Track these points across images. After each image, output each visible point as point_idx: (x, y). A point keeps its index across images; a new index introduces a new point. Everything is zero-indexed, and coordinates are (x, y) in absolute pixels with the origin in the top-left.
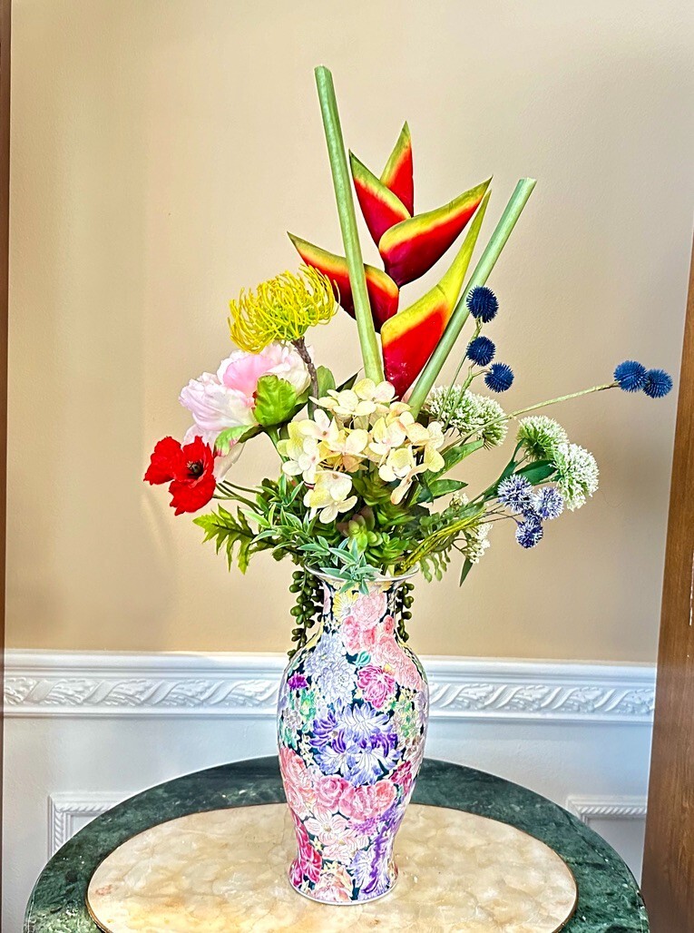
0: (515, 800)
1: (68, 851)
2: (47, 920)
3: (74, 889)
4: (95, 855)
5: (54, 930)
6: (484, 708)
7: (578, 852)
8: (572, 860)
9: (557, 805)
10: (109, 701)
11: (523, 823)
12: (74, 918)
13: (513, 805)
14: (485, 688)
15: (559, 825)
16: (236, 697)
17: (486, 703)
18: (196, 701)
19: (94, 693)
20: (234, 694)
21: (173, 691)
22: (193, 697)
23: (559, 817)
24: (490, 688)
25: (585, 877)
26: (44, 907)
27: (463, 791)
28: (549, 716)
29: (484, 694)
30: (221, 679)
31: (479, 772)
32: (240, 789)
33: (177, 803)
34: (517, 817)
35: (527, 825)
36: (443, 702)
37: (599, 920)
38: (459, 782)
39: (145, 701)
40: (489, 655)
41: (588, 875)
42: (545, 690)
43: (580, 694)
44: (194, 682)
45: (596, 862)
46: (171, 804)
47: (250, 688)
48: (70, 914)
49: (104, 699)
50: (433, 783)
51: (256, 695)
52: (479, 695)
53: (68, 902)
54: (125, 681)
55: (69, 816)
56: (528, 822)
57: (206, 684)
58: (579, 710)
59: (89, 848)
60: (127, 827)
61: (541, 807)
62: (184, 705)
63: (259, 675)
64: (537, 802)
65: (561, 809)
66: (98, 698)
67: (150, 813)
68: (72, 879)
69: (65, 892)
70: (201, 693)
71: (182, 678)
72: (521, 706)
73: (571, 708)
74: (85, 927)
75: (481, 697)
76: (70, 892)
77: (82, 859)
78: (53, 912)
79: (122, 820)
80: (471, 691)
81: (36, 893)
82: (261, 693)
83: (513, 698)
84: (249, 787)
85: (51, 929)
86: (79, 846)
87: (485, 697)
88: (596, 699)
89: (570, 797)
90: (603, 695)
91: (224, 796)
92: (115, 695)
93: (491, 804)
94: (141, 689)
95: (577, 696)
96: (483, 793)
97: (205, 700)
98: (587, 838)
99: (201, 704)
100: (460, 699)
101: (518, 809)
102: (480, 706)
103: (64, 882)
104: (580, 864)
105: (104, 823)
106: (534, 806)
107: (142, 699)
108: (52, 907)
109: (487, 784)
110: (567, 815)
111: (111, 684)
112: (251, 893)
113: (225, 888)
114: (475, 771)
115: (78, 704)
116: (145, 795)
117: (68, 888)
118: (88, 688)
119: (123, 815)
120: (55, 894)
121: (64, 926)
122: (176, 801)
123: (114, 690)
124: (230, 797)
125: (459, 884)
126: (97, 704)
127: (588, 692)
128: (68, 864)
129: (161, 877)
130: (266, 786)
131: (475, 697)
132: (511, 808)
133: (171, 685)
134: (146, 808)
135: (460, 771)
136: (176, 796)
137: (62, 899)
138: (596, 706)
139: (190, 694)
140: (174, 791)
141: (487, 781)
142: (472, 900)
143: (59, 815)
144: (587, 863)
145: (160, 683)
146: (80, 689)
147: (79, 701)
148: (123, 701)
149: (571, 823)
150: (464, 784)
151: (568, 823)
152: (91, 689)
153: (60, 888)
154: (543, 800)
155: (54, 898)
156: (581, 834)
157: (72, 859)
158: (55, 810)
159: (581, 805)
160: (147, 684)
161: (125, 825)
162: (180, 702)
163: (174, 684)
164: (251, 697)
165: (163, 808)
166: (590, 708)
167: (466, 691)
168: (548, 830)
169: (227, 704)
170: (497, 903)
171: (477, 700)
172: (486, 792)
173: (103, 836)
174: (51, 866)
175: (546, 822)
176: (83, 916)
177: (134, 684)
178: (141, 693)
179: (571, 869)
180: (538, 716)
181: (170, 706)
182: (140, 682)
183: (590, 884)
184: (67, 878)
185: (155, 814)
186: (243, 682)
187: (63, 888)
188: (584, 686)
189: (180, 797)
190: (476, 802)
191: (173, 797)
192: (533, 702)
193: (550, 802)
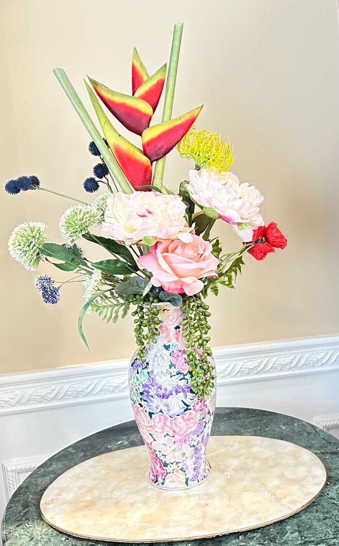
0: (282, 423)
1: (21, 491)
2: (15, 531)
3: (28, 511)
4: (37, 491)
5: (20, 535)
6: (258, 373)
7: (321, 447)
8: (319, 452)
9: (307, 423)
10: (31, 401)
11: (288, 436)
12: (31, 527)
13: (281, 426)
14: (257, 361)
15: (309, 434)
16: (108, 388)
17: (259, 370)
18: (85, 394)
19: (21, 398)
20: (106, 386)
21: (69, 390)
22: (82, 391)
23: (309, 428)
24: (260, 360)
25: (327, 460)
26: (12, 524)
27: (251, 423)
28: (297, 372)
29: (256, 365)
30: (98, 378)
31: (259, 410)
32: (118, 441)
33: (82, 455)
34: (284, 432)
35: (290, 437)
36: (233, 373)
37: (337, 483)
38: (248, 418)
39: (54, 398)
40: (257, 341)
41: (328, 459)
42: (293, 357)
43: (313, 356)
44: (81, 383)
45: (332, 451)
46: (78, 455)
47: (116, 381)
48: (28, 526)
49: (28, 401)
50: (233, 421)
51: (120, 385)
52: (254, 365)
53: (26, 520)
54: (39, 388)
55: (16, 474)
56: (290, 435)
57: (89, 383)
58: (313, 366)
59: (33, 488)
60: (53, 472)
61: (298, 425)
62: (77, 397)
63: (120, 373)
64: (295, 422)
65: (309, 424)
66: (24, 400)
67: (66, 463)
68: (26, 506)
69: (23, 514)
70: (87, 388)
71: (74, 381)
72: (279, 368)
73: (309, 365)
74: (38, 531)
75: (255, 367)
76: (25, 514)
77: (30, 494)
78: (17, 526)
79: (50, 469)
80: (248, 364)
81: (6, 517)
82: (123, 383)
83: (274, 364)
84: (123, 439)
85: (18, 536)
86: (27, 487)
87: (257, 366)
88: (323, 358)
89: (315, 418)
90: (326, 354)
91: (109, 446)
92: (34, 397)
93: (268, 427)
94: (49, 391)
95: (312, 357)
96: (263, 422)
97: (90, 392)
98: (326, 438)
99: (87, 395)
100: (243, 369)
101: (284, 428)
102: (255, 372)
103: (21, 509)
104: (323, 454)
105: (39, 472)
106: (294, 425)
107: (51, 397)
108: (17, 524)
109: (265, 417)
110: (313, 426)
111: (31, 391)
112: (134, 495)
113: (119, 494)
114: (257, 410)
115: (12, 406)
116: (62, 453)
117: (24, 511)
118: (17, 395)
119: (50, 466)
120: (17, 516)
121: (26, 533)
122: (80, 454)
123: (33, 394)
124: (113, 447)
125: (257, 479)
126: (24, 404)
127: (317, 354)
128: (22, 498)
129: (83, 491)
130: (133, 437)
131: (252, 367)
132: (280, 428)
133: (67, 386)
134: (63, 460)
135: (248, 411)
136: (80, 451)
137: (22, 518)
138: (323, 362)
139: (80, 390)
140: (79, 448)
141: (264, 415)
142: (264, 487)
143: (10, 474)
144: (327, 453)
145: (61, 386)
146: (13, 396)
147: (13, 404)
148: (40, 400)
149: (316, 431)
150: (250, 419)
151: (314, 432)
152: (19, 395)
153: (20, 512)
154: (299, 420)
155: (17, 518)
156: (323, 437)
157: (24, 495)
158: (7, 471)
159: (323, 421)
160: (53, 388)
161: (52, 471)
162: (75, 395)
163: (69, 385)
164: (117, 387)
165: (74, 459)
166: (320, 364)
167: (246, 364)
168: (303, 437)
169: (103, 393)
170: (278, 488)
171: (253, 369)
172: (265, 421)
173: (40, 480)
174: (12, 501)
175: (301, 433)
176: (36, 526)
177: (45, 389)
178: (50, 393)
179: (318, 457)
180: (290, 372)
181: (69, 399)
182: (48, 387)
183: (330, 464)
184: (22, 506)
185: (69, 463)
186: (111, 378)
187: (21, 512)
188: (315, 351)
189: (82, 451)
190: (259, 428)
191: (78, 452)
192: (286, 365)
193: (302, 421)
